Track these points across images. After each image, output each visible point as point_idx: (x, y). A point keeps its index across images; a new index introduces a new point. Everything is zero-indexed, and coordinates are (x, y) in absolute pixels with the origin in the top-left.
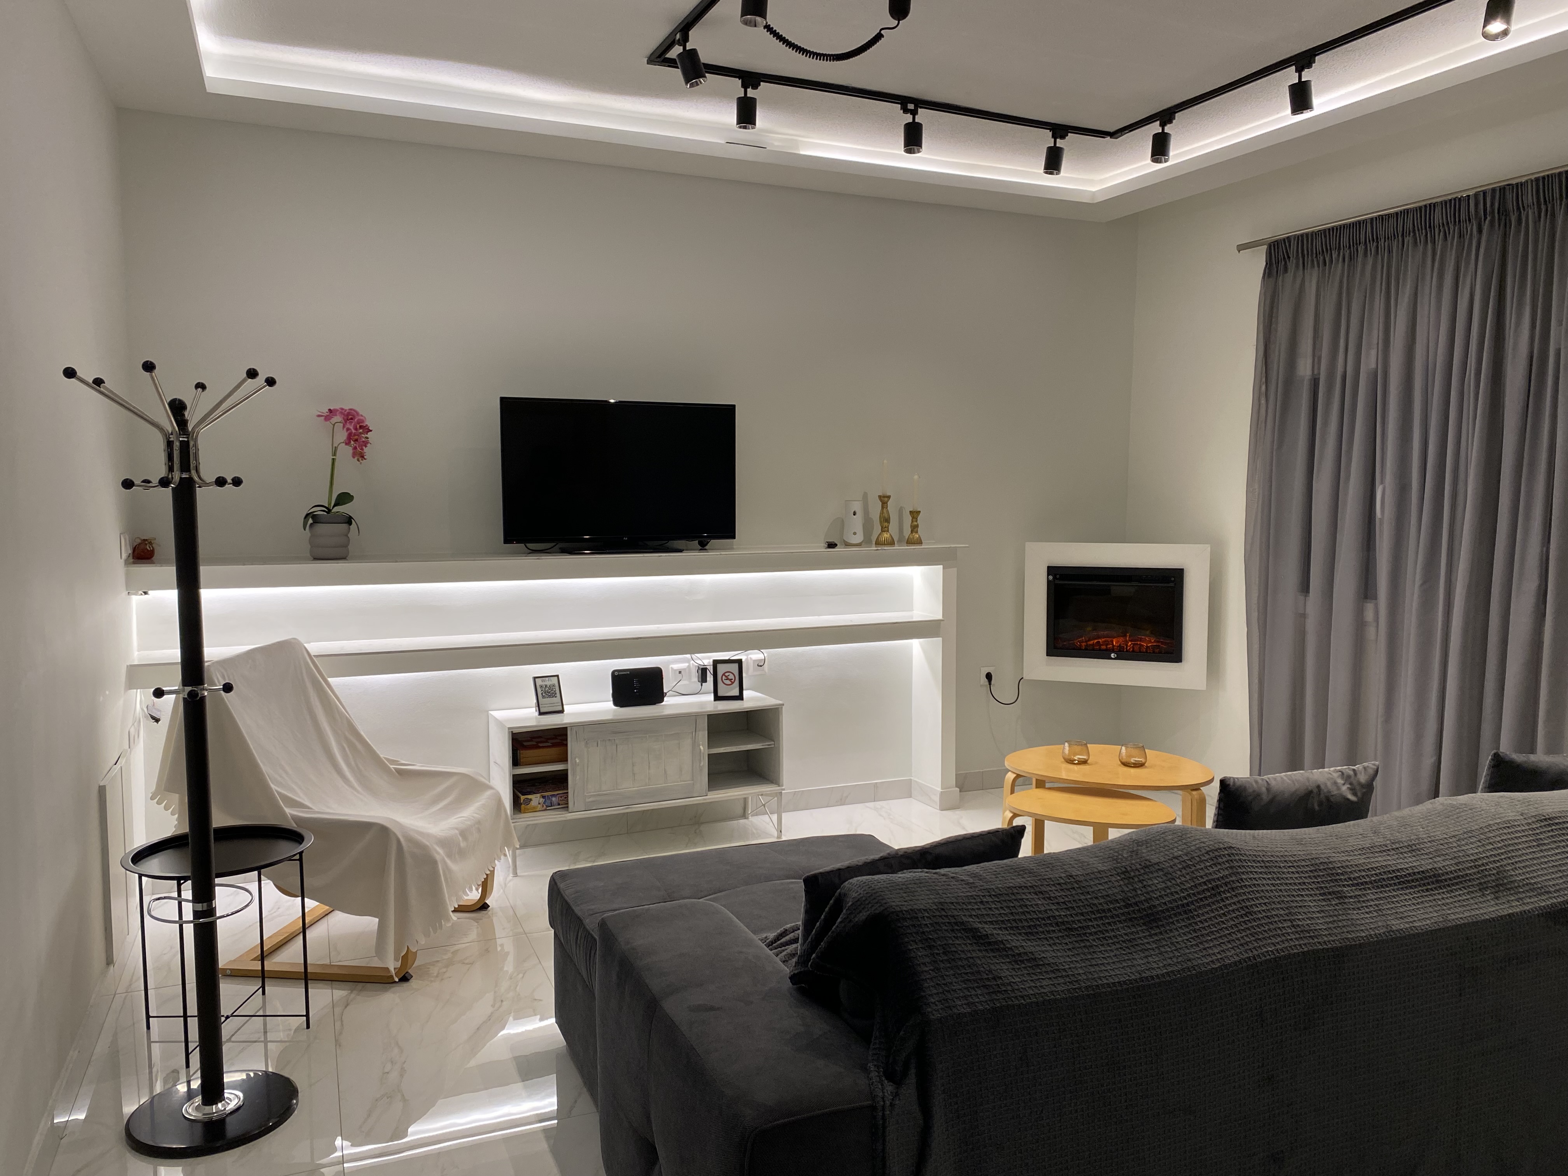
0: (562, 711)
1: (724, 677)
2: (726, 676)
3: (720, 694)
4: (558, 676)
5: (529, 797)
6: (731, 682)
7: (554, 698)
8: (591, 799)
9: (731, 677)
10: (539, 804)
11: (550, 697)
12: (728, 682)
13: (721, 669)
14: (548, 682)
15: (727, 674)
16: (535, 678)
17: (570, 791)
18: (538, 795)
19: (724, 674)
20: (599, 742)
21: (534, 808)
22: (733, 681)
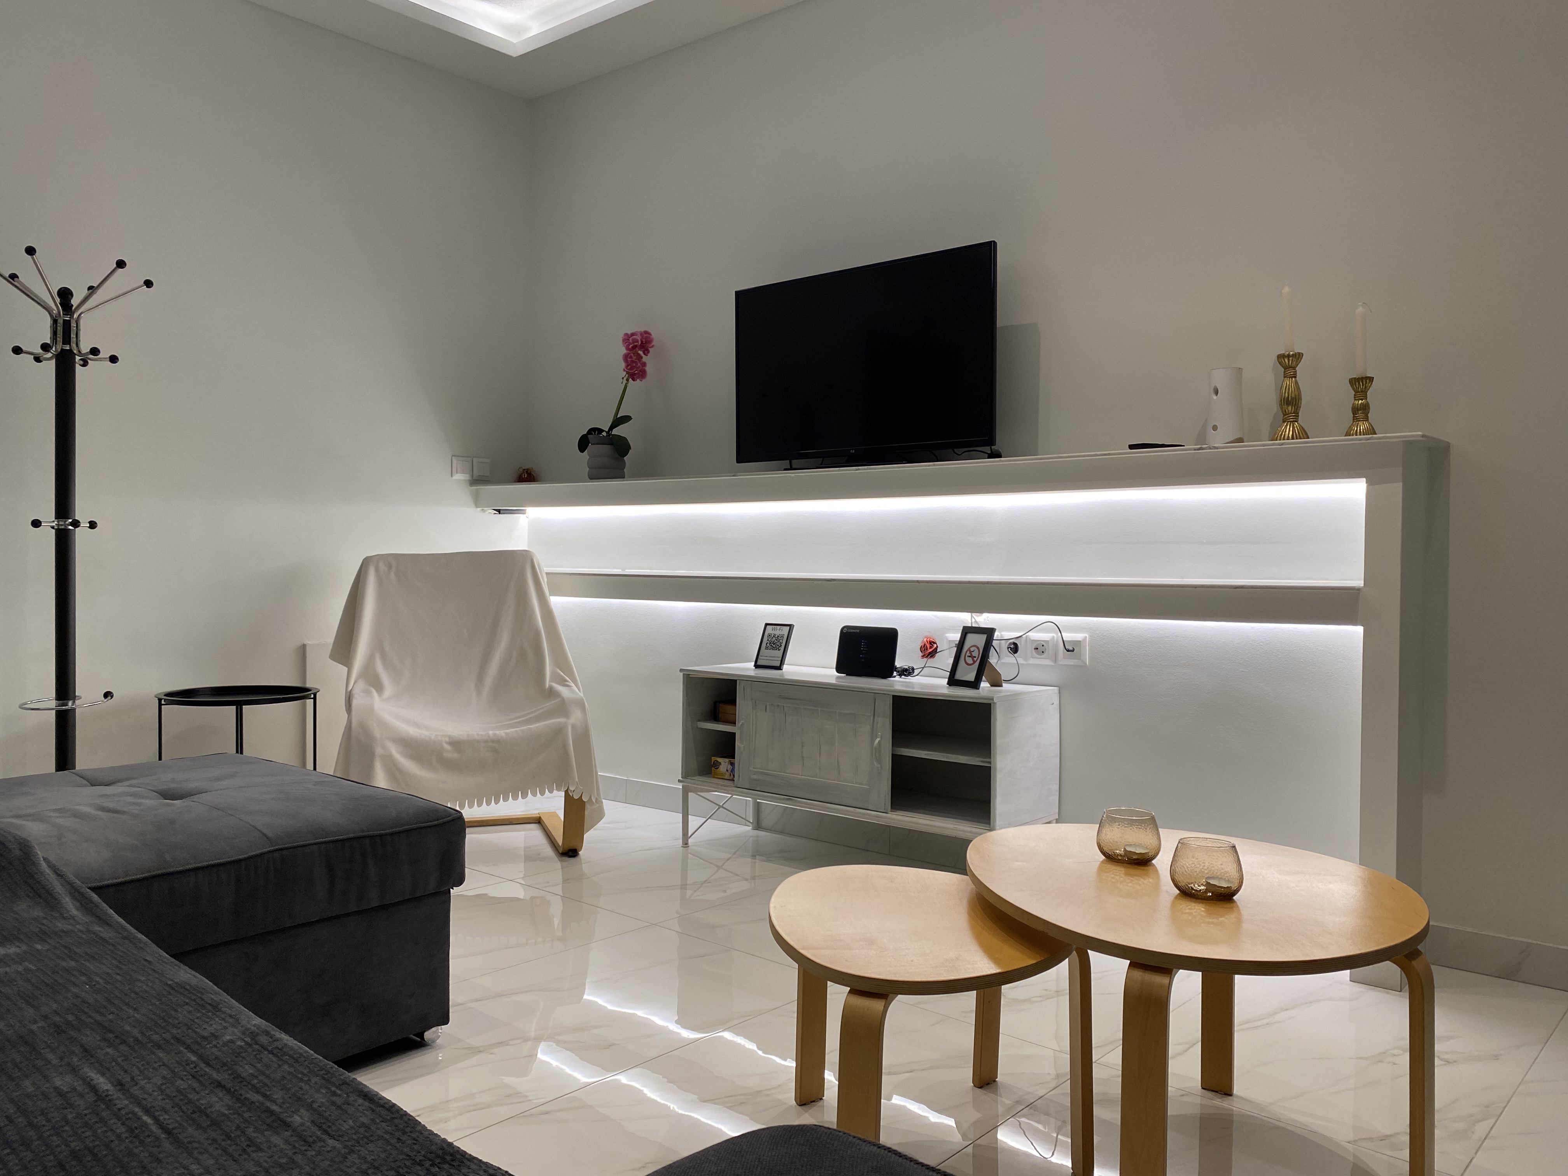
0: (779, 668)
1: (968, 652)
2: (971, 652)
3: (959, 676)
4: (791, 626)
5: (720, 760)
6: (973, 660)
7: (777, 651)
8: (755, 777)
9: (975, 654)
10: (727, 770)
11: (773, 648)
12: (970, 661)
13: (972, 639)
14: (778, 632)
15: (972, 649)
16: (767, 625)
17: (736, 761)
18: (727, 760)
19: (969, 650)
20: (768, 707)
21: (722, 774)
22: (975, 659)
